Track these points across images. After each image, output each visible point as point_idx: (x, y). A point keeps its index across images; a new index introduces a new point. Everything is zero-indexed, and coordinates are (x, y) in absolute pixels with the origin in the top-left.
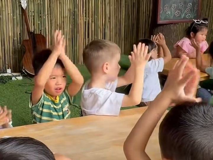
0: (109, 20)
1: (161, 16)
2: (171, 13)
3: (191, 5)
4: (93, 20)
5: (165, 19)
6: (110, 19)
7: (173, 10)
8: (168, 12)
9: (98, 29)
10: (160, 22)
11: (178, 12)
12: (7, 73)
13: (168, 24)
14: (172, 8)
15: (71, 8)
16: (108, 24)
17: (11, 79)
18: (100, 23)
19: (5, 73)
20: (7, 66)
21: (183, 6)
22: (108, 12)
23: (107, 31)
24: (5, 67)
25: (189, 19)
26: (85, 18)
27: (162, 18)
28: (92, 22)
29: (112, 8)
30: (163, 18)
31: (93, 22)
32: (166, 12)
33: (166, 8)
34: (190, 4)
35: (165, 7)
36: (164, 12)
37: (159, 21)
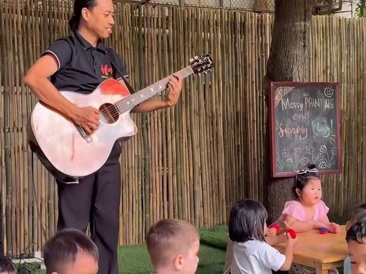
0: (200, 172)
1: (278, 166)
2: (294, 160)
3: (325, 148)
4: (175, 172)
5: (285, 170)
6: (201, 170)
7: (296, 156)
8: (289, 160)
9: (183, 186)
10: (277, 174)
11: (304, 159)
12: (34, 257)
13: (291, 177)
14: (295, 153)
15: (140, 154)
16: (198, 178)
17: (40, 267)
18: (186, 176)
19: (31, 258)
20: (36, 246)
21: (311, 149)
22: (197, 159)
23: (198, 188)
24: (33, 248)
25: (324, 169)
26: (161, 168)
27: (279, 168)
28: (173, 174)
29: (204, 153)
30: (281, 168)
31: (176, 175)
32: (285, 160)
33: (285, 153)
34: (322, 147)
35: (283, 152)
36: (282, 160)
37: (275, 173)
